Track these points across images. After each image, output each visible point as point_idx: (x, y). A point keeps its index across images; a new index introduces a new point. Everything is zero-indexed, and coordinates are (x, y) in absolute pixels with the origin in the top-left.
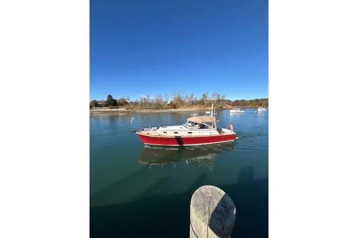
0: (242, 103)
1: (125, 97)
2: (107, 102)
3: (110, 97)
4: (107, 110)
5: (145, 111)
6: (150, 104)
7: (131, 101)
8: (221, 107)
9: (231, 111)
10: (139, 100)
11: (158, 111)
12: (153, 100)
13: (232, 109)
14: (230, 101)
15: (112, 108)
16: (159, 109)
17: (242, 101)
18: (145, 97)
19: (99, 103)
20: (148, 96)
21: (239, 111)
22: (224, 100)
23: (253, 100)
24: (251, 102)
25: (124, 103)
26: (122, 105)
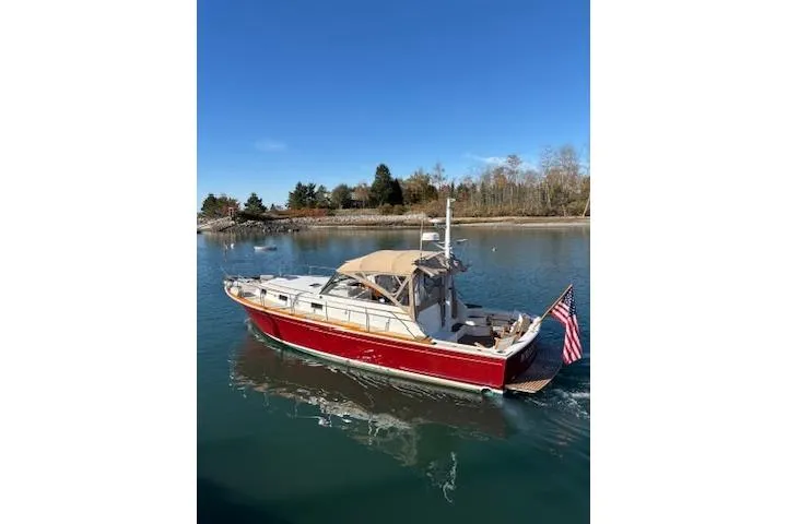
1: (429, 170)
2: (373, 189)
3: (383, 170)
4: (372, 219)
5: (497, 223)
6: (521, 192)
7: (447, 183)
10: (476, 179)
11: (552, 224)
12: (530, 176)
15: (387, 212)
16: (555, 213)
18: (502, 162)
19: (354, 196)
20: (514, 159)
25: (424, 194)
26: (416, 199)
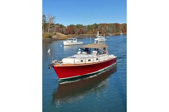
0: (78, 30)
8: (50, 37)
9: (65, 43)
13: (65, 39)
14: (61, 26)
17: (78, 26)
21: (75, 42)
22: (52, 24)
23: (92, 26)
24: (89, 27)
